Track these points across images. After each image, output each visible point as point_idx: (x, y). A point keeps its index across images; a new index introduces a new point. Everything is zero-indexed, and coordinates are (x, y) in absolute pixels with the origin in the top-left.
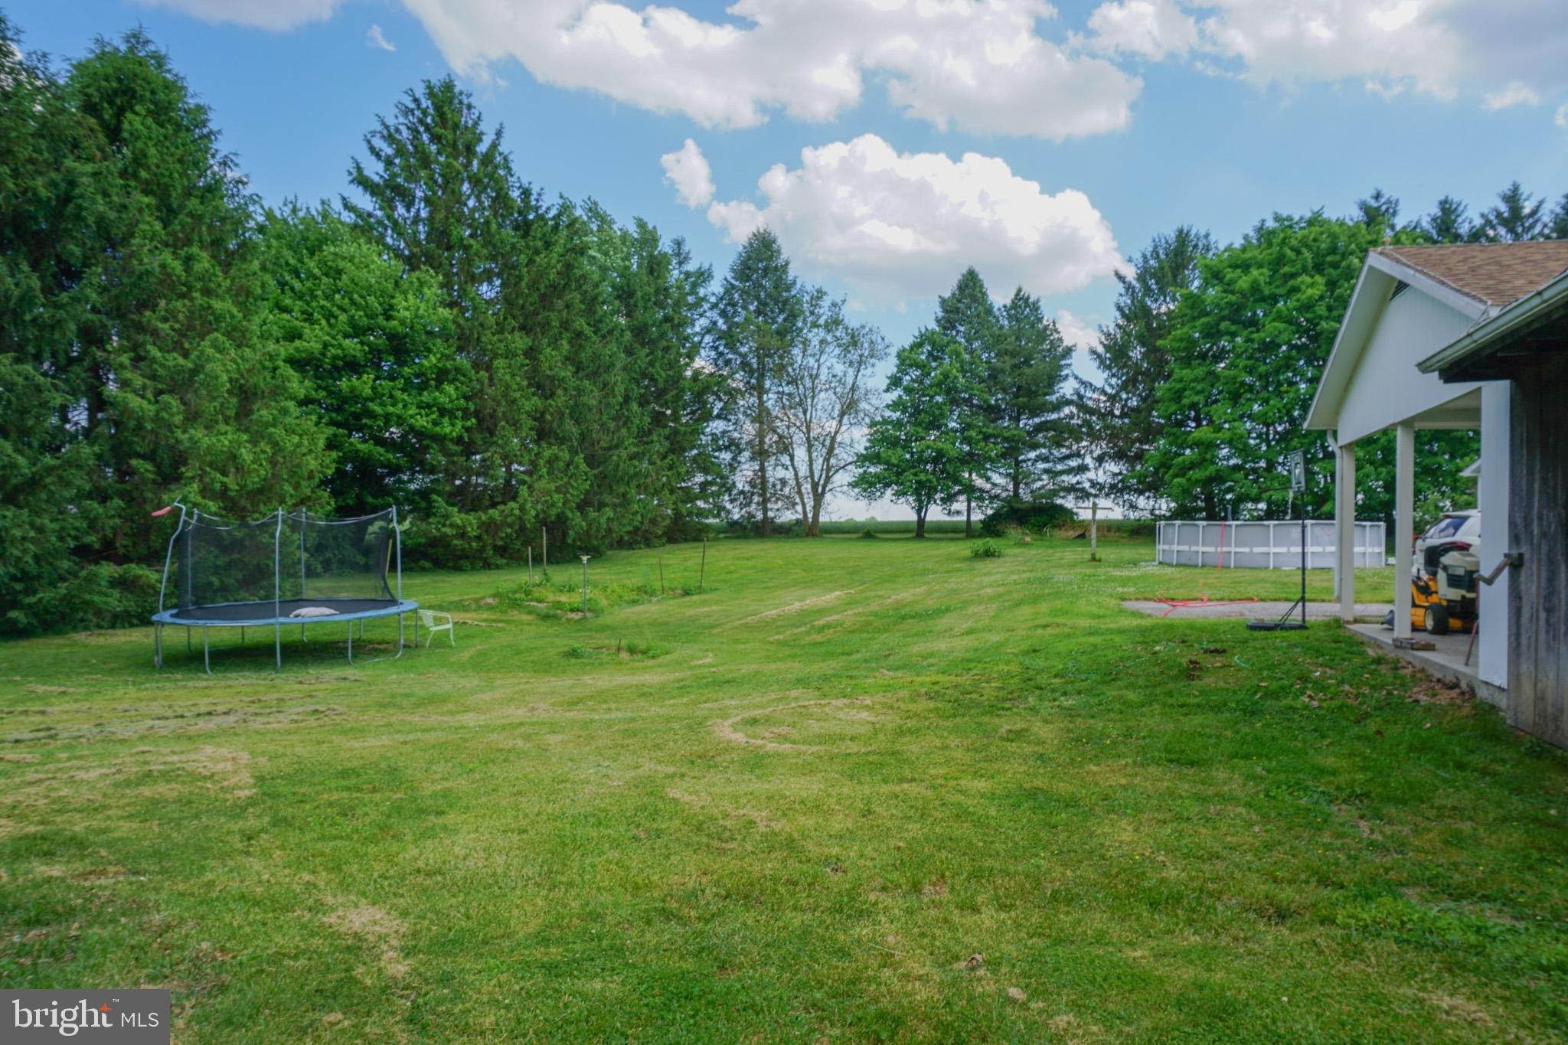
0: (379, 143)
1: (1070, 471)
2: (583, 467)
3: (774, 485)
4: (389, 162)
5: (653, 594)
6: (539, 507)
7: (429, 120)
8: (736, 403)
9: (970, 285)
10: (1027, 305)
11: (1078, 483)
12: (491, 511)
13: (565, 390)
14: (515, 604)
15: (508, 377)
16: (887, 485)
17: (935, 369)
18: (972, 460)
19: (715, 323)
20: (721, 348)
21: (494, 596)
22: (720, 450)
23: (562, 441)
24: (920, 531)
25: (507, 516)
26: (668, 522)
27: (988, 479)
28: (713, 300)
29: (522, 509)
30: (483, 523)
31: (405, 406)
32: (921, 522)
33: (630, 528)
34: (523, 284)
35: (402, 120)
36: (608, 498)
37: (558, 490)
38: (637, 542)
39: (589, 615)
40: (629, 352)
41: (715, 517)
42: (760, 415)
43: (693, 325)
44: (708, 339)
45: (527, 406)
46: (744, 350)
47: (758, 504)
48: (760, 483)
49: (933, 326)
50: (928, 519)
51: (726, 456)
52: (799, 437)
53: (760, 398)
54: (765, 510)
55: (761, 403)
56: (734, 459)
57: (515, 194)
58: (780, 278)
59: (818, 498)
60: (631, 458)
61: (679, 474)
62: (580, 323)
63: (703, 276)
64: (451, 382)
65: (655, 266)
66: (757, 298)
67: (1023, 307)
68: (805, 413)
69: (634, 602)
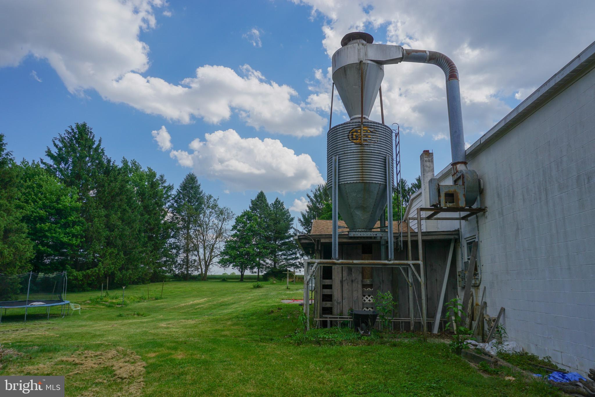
0: (57, 142)
1: (292, 259)
2: (122, 256)
3: (191, 262)
4: (60, 149)
5: (145, 299)
6: (106, 269)
7: (77, 136)
8: (179, 232)
9: (261, 197)
10: (279, 204)
11: (295, 263)
12: (88, 271)
13: (118, 229)
14: (97, 303)
15: (98, 225)
16: (231, 263)
17: (248, 224)
18: (260, 255)
19: (173, 204)
20: (175, 213)
21: (90, 300)
22: (172, 249)
23: (115, 247)
24: (242, 279)
25: (93, 273)
26: (151, 275)
27: (264, 261)
28: (173, 196)
29: (99, 270)
30: (84, 275)
31: (59, 234)
32: (242, 275)
33: (138, 277)
34: (106, 193)
35: (66, 135)
36: (130, 266)
37: (113, 264)
38: (139, 282)
39: (124, 306)
40: (142, 215)
41: (169, 273)
42: (187, 237)
43: (166, 205)
44: (170, 209)
45: (104, 234)
46: (183, 214)
47: (185, 268)
48: (186, 261)
49: (248, 209)
50: (244, 274)
51: (174, 251)
52: (201, 245)
53: (188, 231)
54: (188, 271)
55: (188, 233)
56: (177, 252)
57: (105, 162)
58: (196, 190)
59: (207, 266)
60: (140, 253)
61: (156, 258)
62: (125, 206)
63: (170, 188)
64: (77, 225)
65: (153, 185)
66: (189, 197)
67: (278, 204)
68: (203, 236)
69: (139, 302)
